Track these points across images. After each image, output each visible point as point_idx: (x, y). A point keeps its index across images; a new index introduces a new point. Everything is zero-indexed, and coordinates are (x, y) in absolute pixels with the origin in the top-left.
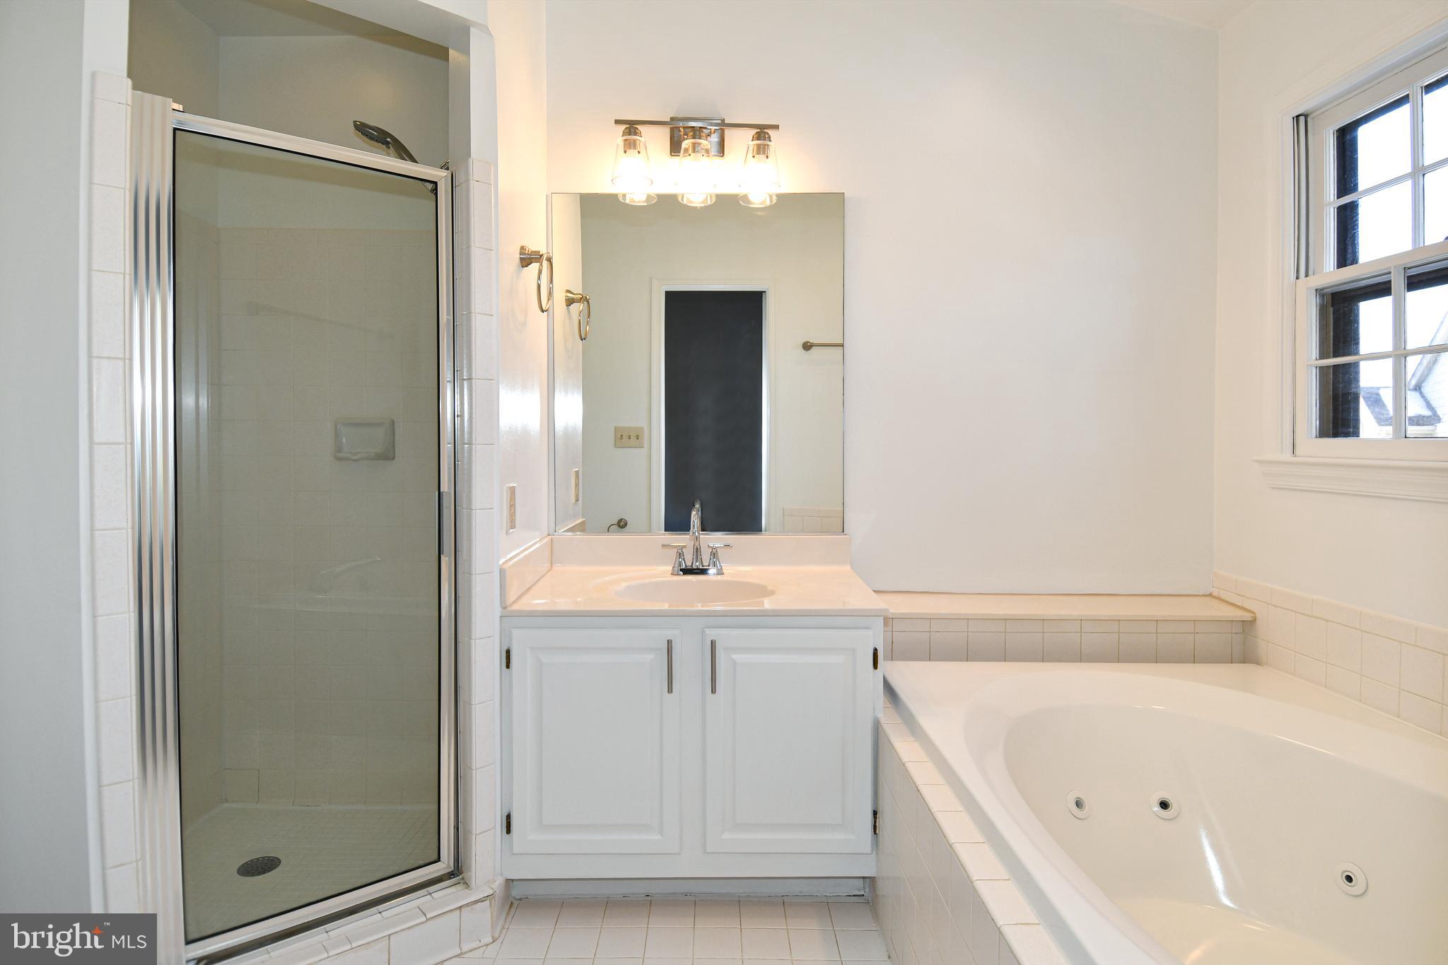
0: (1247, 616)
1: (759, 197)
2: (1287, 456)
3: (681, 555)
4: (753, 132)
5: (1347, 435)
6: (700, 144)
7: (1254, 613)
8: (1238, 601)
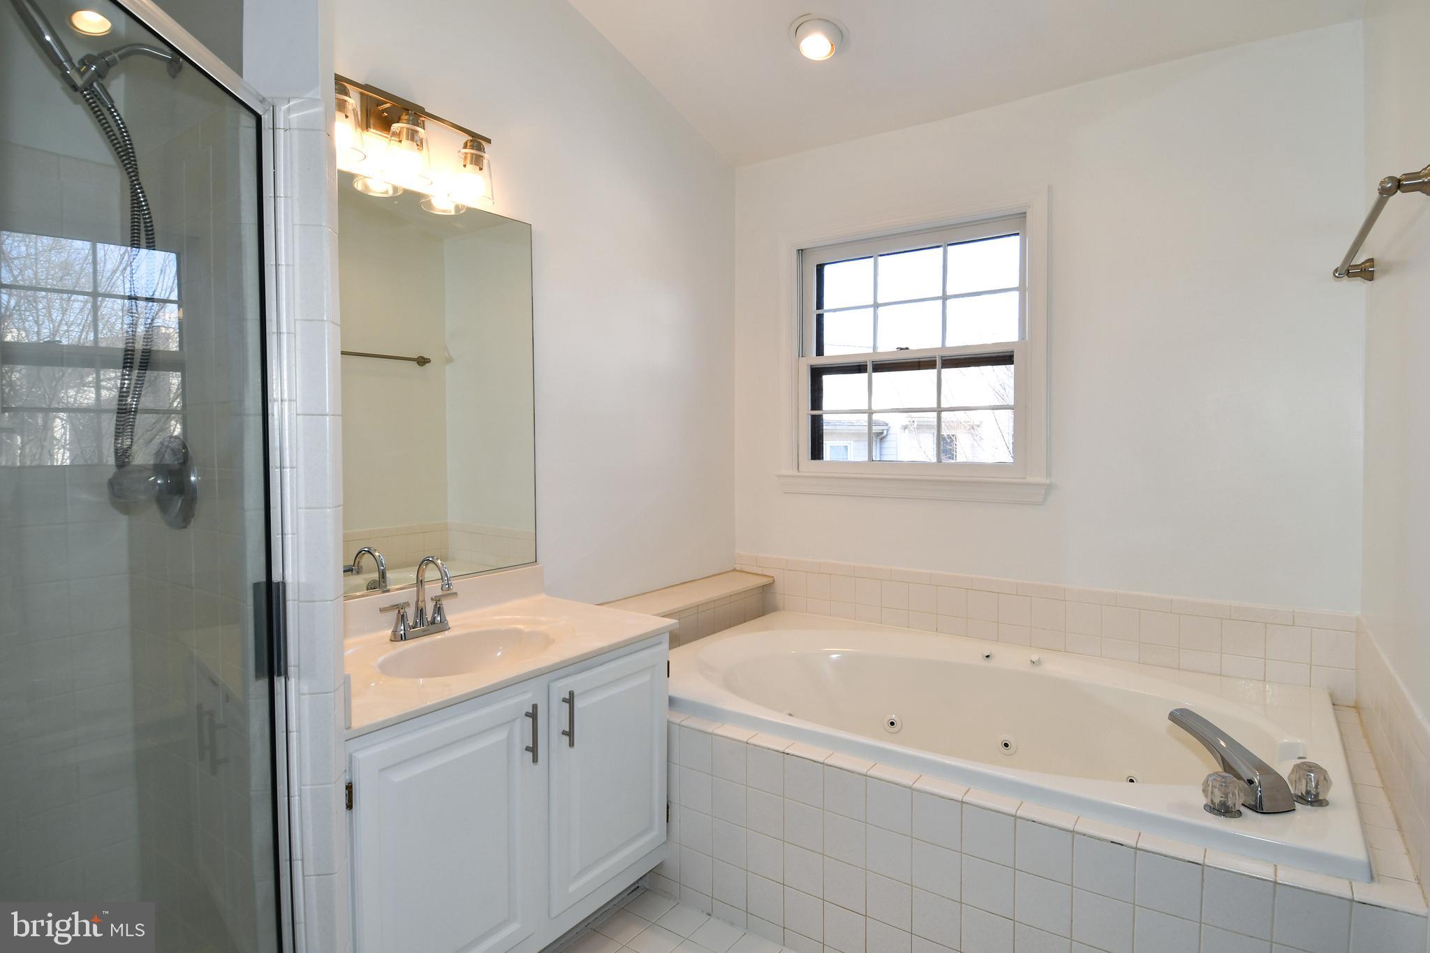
0: (763, 581)
1: (443, 204)
2: (795, 473)
3: (402, 618)
4: (468, 138)
5: (820, 459)
6: (417, 132)
7: (773, 577)
8: (759, 571)
